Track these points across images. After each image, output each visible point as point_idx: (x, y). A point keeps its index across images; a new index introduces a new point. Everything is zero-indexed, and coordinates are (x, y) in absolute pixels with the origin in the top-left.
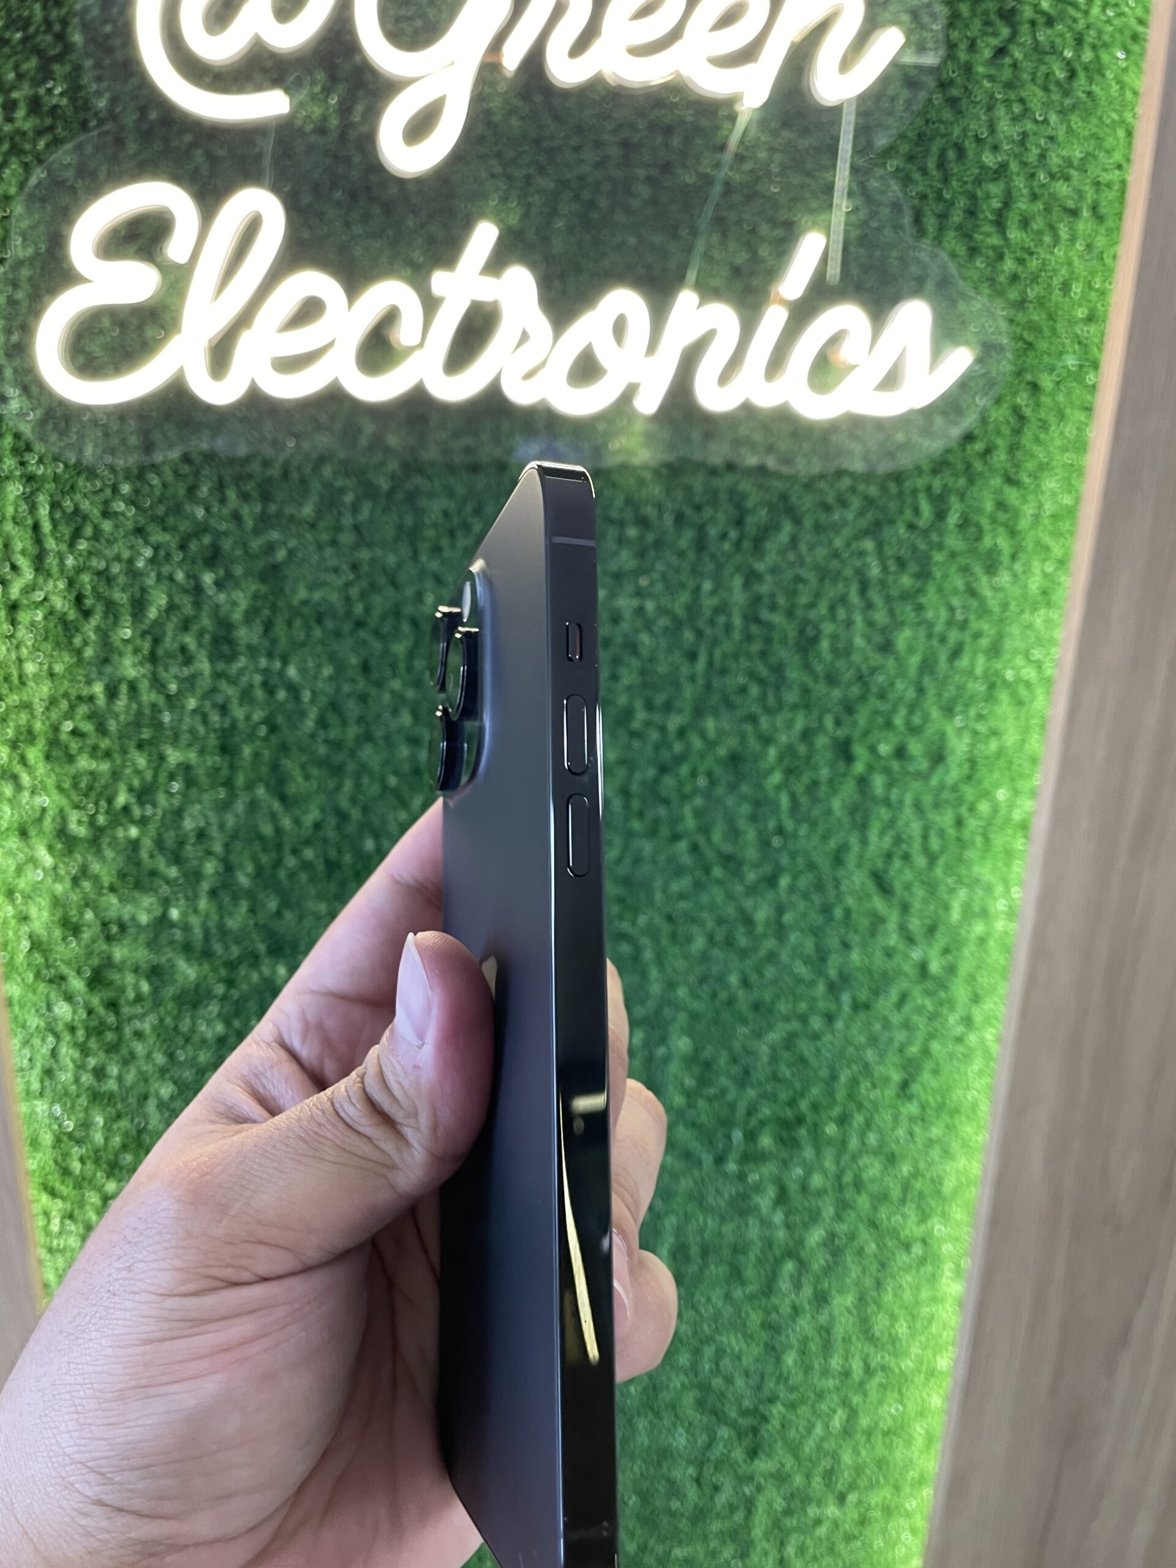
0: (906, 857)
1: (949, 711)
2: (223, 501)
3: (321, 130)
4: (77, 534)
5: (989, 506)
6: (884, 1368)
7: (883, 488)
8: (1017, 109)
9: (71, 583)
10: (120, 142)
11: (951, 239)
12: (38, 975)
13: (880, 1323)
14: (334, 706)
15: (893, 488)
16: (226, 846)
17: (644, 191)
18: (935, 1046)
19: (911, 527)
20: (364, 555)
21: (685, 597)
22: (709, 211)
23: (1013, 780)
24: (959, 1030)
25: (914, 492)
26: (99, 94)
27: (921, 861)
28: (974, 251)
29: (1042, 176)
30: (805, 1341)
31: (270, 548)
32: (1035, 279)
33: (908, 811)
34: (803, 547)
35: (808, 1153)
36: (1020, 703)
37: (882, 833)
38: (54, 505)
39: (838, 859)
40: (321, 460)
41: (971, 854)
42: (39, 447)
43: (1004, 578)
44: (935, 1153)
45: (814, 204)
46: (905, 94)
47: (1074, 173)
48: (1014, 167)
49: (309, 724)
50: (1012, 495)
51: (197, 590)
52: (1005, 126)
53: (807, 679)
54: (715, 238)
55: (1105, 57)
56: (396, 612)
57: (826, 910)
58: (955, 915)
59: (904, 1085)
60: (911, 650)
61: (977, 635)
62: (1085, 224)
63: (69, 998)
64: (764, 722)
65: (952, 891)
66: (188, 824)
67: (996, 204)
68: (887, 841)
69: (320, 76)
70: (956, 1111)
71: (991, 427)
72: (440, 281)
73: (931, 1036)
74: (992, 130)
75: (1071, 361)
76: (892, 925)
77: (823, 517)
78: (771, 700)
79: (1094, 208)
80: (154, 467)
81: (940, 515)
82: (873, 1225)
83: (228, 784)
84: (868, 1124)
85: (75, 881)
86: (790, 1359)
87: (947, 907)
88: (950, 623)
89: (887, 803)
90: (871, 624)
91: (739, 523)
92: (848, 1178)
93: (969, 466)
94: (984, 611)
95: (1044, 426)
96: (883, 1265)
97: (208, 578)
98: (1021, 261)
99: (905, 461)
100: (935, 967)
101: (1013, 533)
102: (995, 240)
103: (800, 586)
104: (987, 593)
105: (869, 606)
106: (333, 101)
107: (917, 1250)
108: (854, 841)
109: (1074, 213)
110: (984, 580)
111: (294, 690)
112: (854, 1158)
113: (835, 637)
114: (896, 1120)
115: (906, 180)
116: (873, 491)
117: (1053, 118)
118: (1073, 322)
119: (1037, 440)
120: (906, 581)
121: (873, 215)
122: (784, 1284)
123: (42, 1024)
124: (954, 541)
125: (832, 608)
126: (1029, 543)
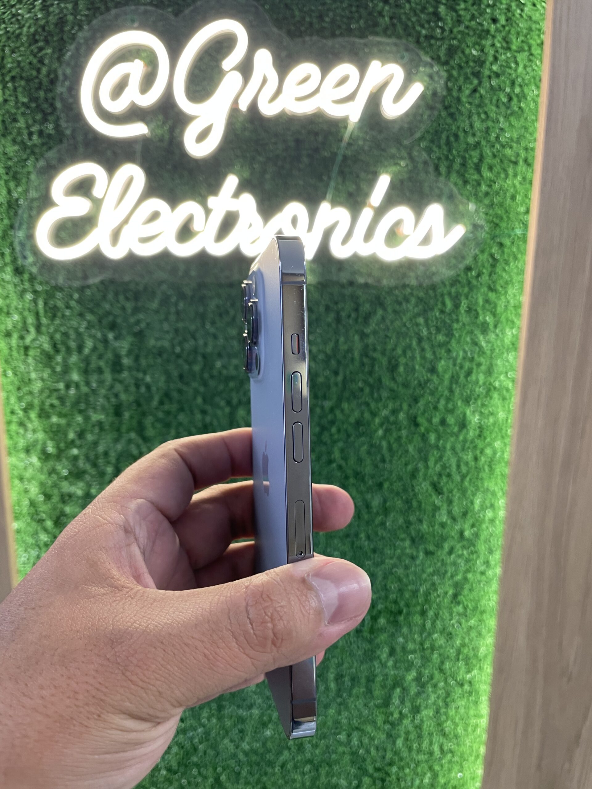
0: (449, 475)
1: (467, 401)
2: (118, 301)
3: (161, 140)
4: (54, 316)
5: (481, 301)
6: (451, 751)
7: (427, 293)
8: (483, 116)
9: (52, 338)
10: (76, 148)
11: (454, 177)
12: (32, 518)
13: (448, 726)
14: (167, 395)
15: (431, 292)
16: (118, 460)
17: (306, 160)
18: (470, 576)
19: (442, 312)
20: (180, 325)
21: (331, 345)
22: (336, 169)
23: (503, 437)
24: (483, 568)
25: (442, 295)
26: (67, 128)
27: (458, 478)
28: (466, 182)
29: (498, 146)
30: (407, 733)
31: (138, 322)
32: (497, 193)
33: (449, 453)
34: (388, 322)
35: (405, 630)
36: (504, 399)
37: (436, 463)
38: (45, 304)
39: (413, 475)
40: (161, 283)
41: (483, 475)
42: (39, 278)
43: (492, 337)
44: (473, 634)
45: (386, 163)
46: (428, 113)
47: (515, 145)
48: (483, 143)
49: (155, 403)
50: (492, 296)
51: (105, 341)
52: (477, 125)
53: (393, 385)
54: (340, 180)
55: (526, 90)
56: (195, 351)
57: (408, 502)
58: (477, 507)
59: (455, 596)
60: (445, 371)
61: (479, 365)
62: (521, 167)
63: (45, 530)
64: (373, 405)
65: (474, 495)
66: (101, 449)
67: (475, 160)
68: (438, 468)
69: (161, 117)
70: (483, 612)
71: (480, 264)
72: (212, 201)
73: (467, 571)
74: (471, 126)
75: (519, 232)
76: (444, 511)
77: (397, 308)
78: (376, 395)
79: (526, 161)
80: (88, 287)
81: (457, 306)
82: (441, 670)
83: (118, 430)
84: (437, 615)
85: (50, 474)
86: (400, 742)
87: (472, 503)
88: (464, 358)
89: (437, 448)
90: (423, 358)
91: (357, 310)
92: (427, 645)
93: (469, 283)
94: (482, 352)
95: (507, 263)
96: (448, 694)
97: (111, 336)
98: (490, 186)
99: (436, 279)
100: (467, 533)
101: (494, 314)
102: (476, 177)
103: (388, 340)
104: (483, 344)
105: (423, 350)
106: (166, 128)
107: (467, 687)
108: (421, 465)
109: (515, 163)
110: (481, 338)
111: (148, 387)
112: (430, 634)
113: (407, 364)
114: (451, 614)
115: (429, 151)
116: (421, 294)
117: (502, 119)
118: (518, 214)
119: (504, 270)
120: (441, 338)
121: (415, 167)
122: (396, 701)
123: (34, 542)
124: (464, 318)
125: (404, 352)
126: (503, 319)
